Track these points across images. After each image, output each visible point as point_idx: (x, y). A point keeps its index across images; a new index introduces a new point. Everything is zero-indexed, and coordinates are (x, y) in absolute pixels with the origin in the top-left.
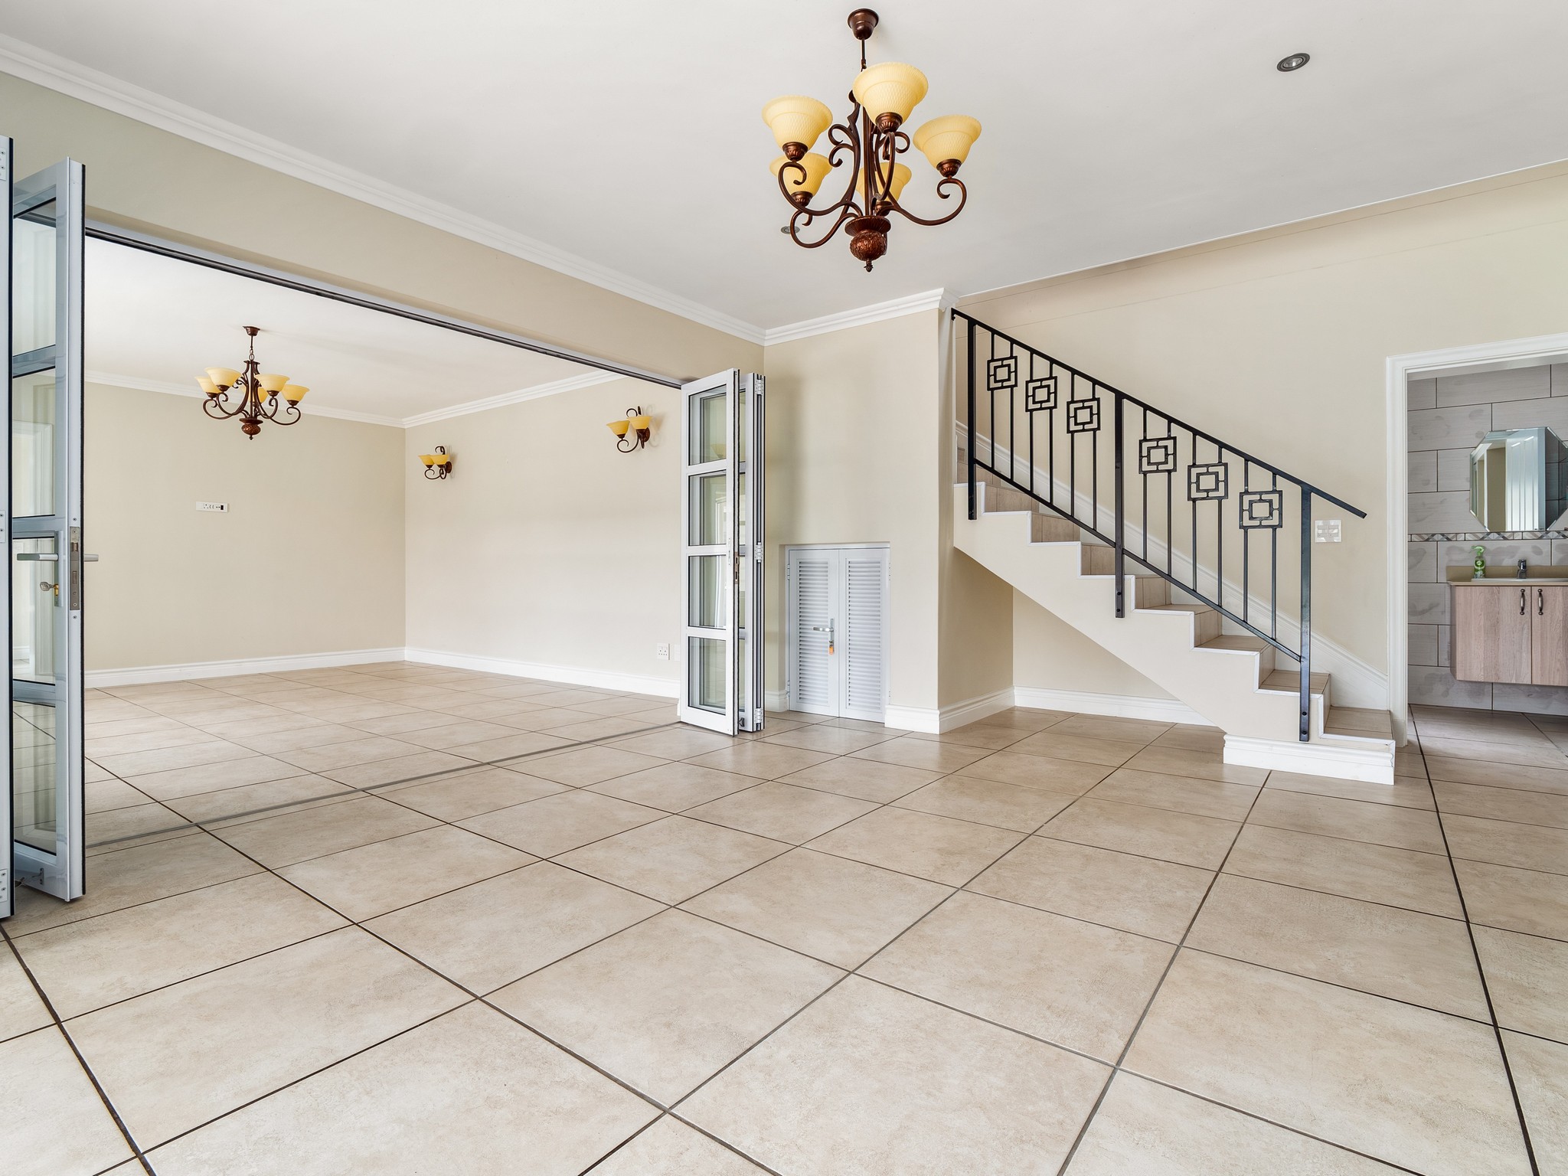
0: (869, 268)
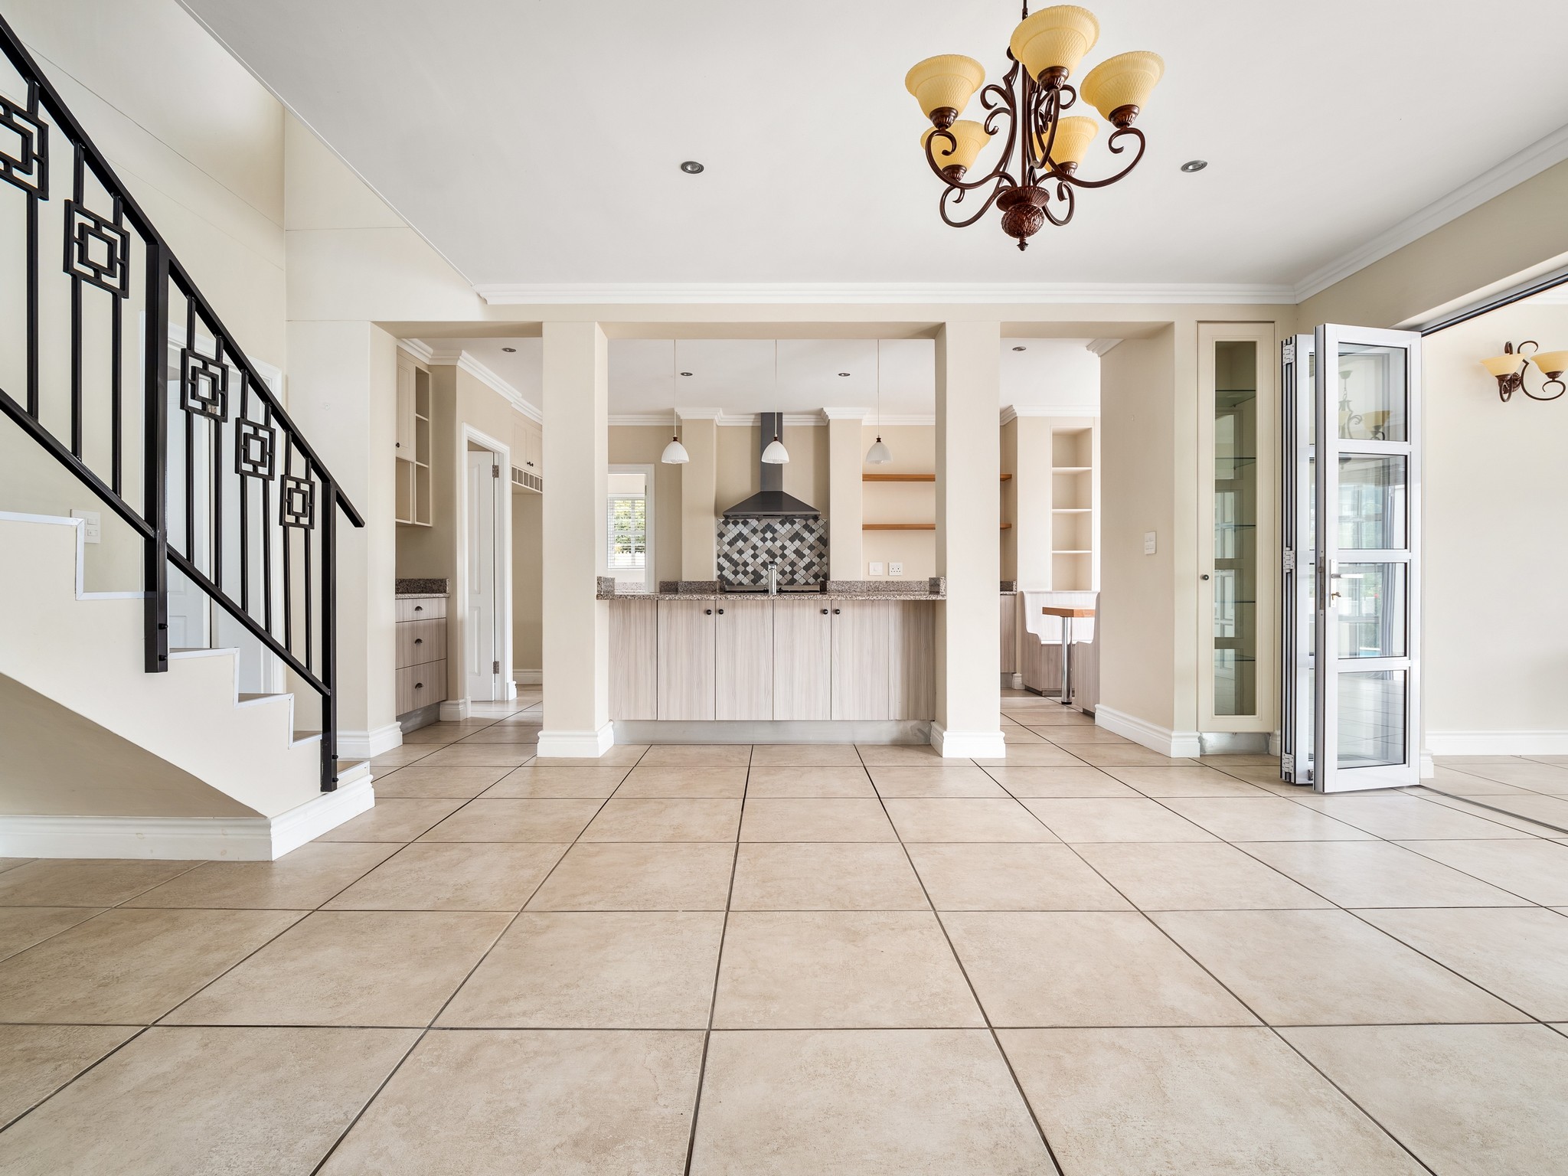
0: (1022, 246)
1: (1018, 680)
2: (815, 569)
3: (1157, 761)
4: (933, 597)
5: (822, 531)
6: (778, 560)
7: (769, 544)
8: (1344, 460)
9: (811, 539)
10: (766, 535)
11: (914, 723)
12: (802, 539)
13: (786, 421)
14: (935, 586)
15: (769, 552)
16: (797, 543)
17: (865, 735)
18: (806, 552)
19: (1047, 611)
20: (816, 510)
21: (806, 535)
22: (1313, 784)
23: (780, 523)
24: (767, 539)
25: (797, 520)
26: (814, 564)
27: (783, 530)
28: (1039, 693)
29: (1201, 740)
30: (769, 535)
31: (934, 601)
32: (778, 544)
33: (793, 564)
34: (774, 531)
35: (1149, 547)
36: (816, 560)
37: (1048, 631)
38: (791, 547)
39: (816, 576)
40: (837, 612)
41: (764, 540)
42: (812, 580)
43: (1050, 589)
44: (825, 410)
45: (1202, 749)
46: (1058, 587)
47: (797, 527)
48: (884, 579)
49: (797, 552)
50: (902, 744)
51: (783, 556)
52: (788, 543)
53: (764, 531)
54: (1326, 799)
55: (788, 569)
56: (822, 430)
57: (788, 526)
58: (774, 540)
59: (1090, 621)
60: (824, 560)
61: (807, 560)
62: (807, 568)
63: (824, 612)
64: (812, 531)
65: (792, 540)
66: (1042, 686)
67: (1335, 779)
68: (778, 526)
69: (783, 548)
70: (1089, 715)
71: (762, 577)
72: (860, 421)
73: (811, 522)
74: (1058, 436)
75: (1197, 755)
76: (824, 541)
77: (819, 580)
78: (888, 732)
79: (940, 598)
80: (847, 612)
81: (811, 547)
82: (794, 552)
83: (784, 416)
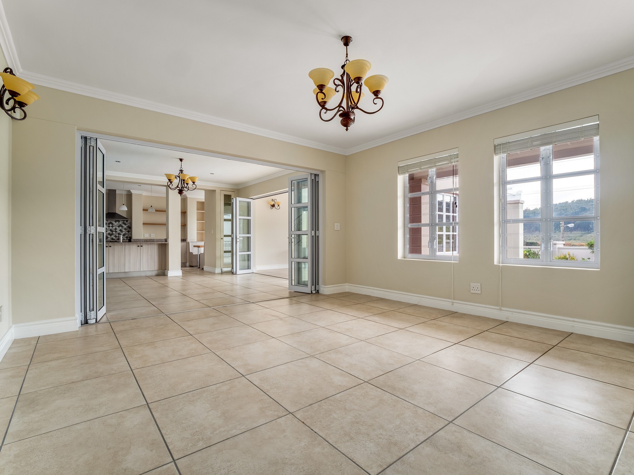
1: (188, 264)
2: (127, 235)
3: (214, 273)
4: (166, 243)
5: (129, 224)
6: (114, 233)
7: (111, 228)
8: (239, 219)
9: (125, 227)
10: (110, 225)
11: (161, 271)
12: (122, 227)
13: (117, 192)
14: (166, 240)
15: (111, 230)
16: (121, 228)
17: (149, 274)
18: (124, 230)
19: (194, 246)
20: (128, 219)
21: (124, 225)
22: (236, 274)
23: (115, 222)
24: (110, 226)
25: (120, 221)
26: (126, 234)
27: (116, 224)
28: (193, 267)
29: (221, 269)
30: (111, 225)
31: (166, 244)
32: (114, 228)
33: (119, 234)
34: (112, 224)
35: (212, 233)
36: (127, 233)
37: (194, 251)
38: (118, 229)
39: (127, 237)
40: (142, 246)
41: (109, 226)
42: (125, 239)
43: (196, 241)
44: (131, 191)
45: (222, 271)
46: (198, 241)
47: (120, 223)
48: (149, 238)
49: (121, 230)
50: (158, 275)
51: (116, 232)
52: (117, 228)
53: (109, 224)
54: (237, 275)
55: (117, 235)
56: (129, 196)
57: (117, 223)
58: (112, 227)
59: (203, 248)
60: (130, 233)
61: (124, 233)
62: (124, 235)
63: (139, 246)
64: (125, 224)
65: (119, 227)
66: (194, 265)
67: (239, 272)
68: (114, 223)
69: (116, 229)
70: (203, 269)
71: (108, 238)
72: (142, 194)
73: (125, 222)
74: (198, 202)
75: (221, 272)
76: (130, 227)
77: (128, 239)
78: (154, 273)
79: (167, 243)
80: (144, 246)
81: (125, 229)
82: (120, 230)
83: (117, 191)
